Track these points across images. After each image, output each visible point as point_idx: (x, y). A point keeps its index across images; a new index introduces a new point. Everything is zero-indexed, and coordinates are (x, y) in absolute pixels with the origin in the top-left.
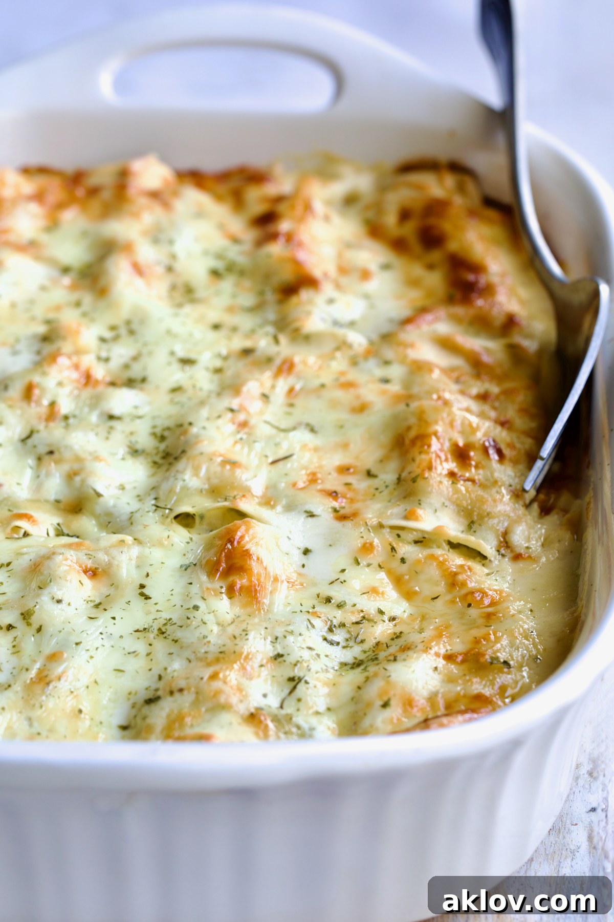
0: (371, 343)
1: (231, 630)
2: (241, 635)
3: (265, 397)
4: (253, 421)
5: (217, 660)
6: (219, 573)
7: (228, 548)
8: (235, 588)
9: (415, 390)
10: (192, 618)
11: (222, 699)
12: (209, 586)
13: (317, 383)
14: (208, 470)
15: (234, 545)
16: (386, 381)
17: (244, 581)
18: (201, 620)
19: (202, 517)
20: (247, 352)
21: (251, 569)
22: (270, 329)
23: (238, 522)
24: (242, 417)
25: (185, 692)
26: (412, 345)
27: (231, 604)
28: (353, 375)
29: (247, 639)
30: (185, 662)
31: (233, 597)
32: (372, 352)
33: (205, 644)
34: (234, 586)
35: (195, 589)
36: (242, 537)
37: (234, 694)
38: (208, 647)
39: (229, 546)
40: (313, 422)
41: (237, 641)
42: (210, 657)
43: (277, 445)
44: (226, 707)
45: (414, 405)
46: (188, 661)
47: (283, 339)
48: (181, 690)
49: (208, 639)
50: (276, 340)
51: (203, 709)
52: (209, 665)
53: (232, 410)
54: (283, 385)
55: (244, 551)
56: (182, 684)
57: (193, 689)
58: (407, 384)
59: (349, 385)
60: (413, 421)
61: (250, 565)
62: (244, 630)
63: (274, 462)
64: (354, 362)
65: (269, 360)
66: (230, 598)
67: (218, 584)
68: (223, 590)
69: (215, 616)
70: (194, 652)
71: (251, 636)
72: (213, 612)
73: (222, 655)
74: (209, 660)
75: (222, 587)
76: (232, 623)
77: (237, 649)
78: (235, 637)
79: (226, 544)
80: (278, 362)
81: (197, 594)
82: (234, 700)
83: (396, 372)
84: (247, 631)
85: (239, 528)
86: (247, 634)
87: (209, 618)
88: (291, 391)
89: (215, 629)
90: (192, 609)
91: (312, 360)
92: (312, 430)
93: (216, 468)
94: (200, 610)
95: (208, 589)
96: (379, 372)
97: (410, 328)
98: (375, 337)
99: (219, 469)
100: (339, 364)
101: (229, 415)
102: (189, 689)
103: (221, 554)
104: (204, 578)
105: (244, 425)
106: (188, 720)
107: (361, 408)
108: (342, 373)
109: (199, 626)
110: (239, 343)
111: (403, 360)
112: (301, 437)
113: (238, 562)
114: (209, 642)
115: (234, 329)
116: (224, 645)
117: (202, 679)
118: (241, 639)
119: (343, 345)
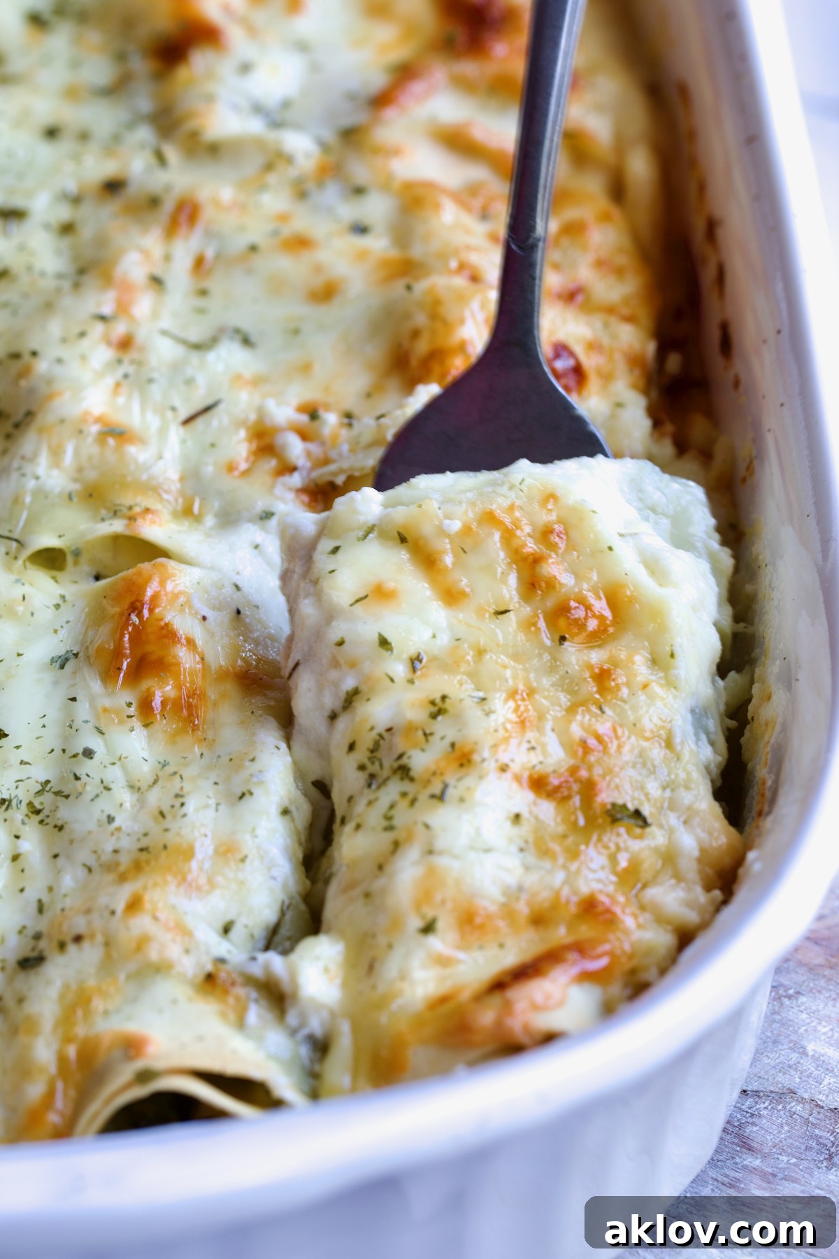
0: (324, 147)
1: (155, 798)
2: (173, 806)
3: (157, 281)
4: (141, 335)
5: (138, 867)
6: (122, 675)
7: (134, 624)
8: (153, 704)
9: (417, 252)
10: (84, 777)
11: (153, 954)
12: (107, 702)
13: (242, 241)
14: (77, 453)
15: (143, 617)
16: (361, 229)
17: (168, 688)
18: (100, 781)
19: (77, 553)
20: (113, 187)
21: (178, 664)
22: (144, 134)
23: (145, 567)
24: (120, 329)
25: (86, 945)
26: (395, 152)
27: (150, 737)
28: (303, 222)
29: (185, 815)
30: (81, 872)
31: (152, 723)
32: (331, 170)
33: (112, 834)
34: (151, 701)
35: (83, 710)
36: (155, 597)
37: (174, 941)
38: (118, 839)
39: (134, 618)
40: (247, 326)
41: (167, 823)
42: (125, 861)
43: (190, 382)
44: (161, 968)
45: (421, 287)
46: (86, 871)
47: (171, 153)
48: (78, 939)
49: (116, 824)
50: (161, 159)
51: (122, 977)
52: (123, 878)
53: (103, 318)
54: (184, 250)
55: (162, 628)
56: (79, 924)
57: (99, 938)
58: (402, 234)
59: (300, 243)
60: (421, 320)
61: (175, 657)
62: (177, 796)
63: (188, 421)
64: (301, 193)
65: (154, 202)
66: (146, 726)
67: (124, 697)
68: (132, 710)
69: (124, 768)
70: (95, 852)
71: (190, 807)
72: (120, 759)
73: (144, 856)
74: (122, 868)
75: (129, 705)
76: (155, 782)
77: (170, 838)
78: (162, 814)
79: (130, 615)
80: (168, 206)
81: (86, 722)
82: (174, 951)
83: (377, 208)
84: (182, 796)
85: (148, 580)
86: (182, 804)
87: (115, 776)
88: (199, 264)
89: (127, 798)
90: (81, 756)
91: (227, 194)
92: (247, 341)
93: (90, 447)
94: (96, 756)
95: (105, 710)
96: (348, 211)
97: (390, 113)
98: (329, 135)
99: (95, 450)
100: (274, 201)
101: (99, 328)
102: (92, 936)
103: (122, 636)
104: (96, 686)
105: (125, 344)
106: (98, 1004)
107: (326, 293)
108: (283, 218)
109: (97, 796)
110: (97, 168)
111: (386, 185)
112: (229, 357)
113: (152, 648)
114: (119, 829)
115: (84, 136)
116: (146, 835)
117: (113, 913)
118: (174, 817)
119: (275, 160)
